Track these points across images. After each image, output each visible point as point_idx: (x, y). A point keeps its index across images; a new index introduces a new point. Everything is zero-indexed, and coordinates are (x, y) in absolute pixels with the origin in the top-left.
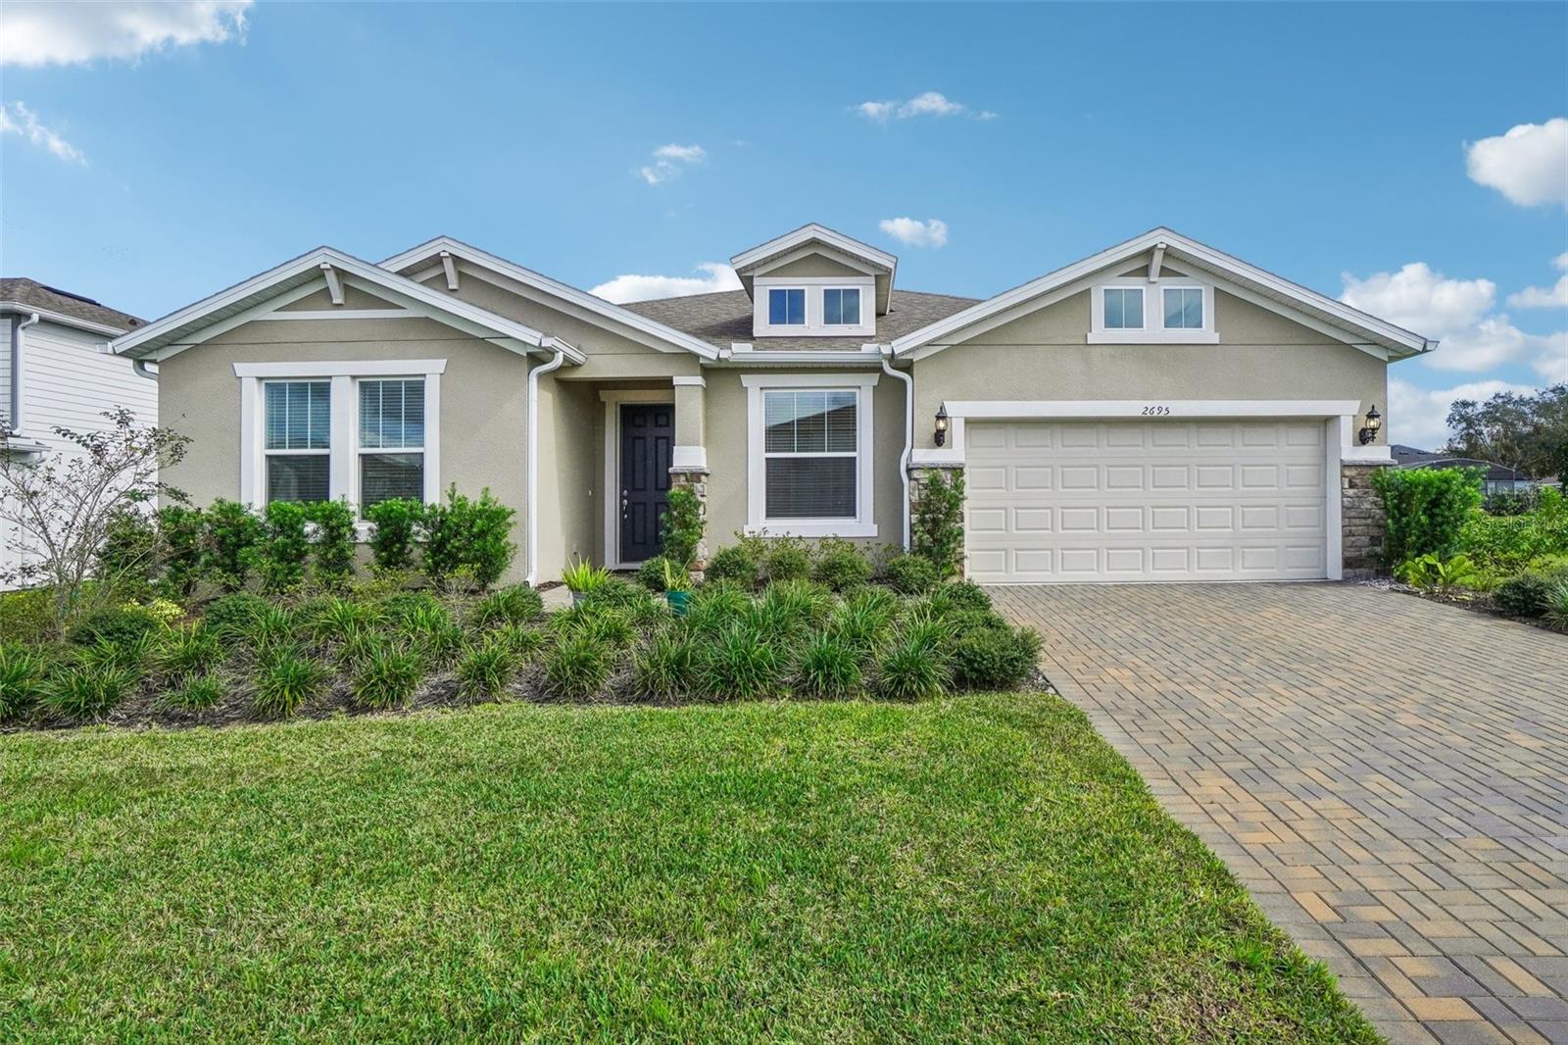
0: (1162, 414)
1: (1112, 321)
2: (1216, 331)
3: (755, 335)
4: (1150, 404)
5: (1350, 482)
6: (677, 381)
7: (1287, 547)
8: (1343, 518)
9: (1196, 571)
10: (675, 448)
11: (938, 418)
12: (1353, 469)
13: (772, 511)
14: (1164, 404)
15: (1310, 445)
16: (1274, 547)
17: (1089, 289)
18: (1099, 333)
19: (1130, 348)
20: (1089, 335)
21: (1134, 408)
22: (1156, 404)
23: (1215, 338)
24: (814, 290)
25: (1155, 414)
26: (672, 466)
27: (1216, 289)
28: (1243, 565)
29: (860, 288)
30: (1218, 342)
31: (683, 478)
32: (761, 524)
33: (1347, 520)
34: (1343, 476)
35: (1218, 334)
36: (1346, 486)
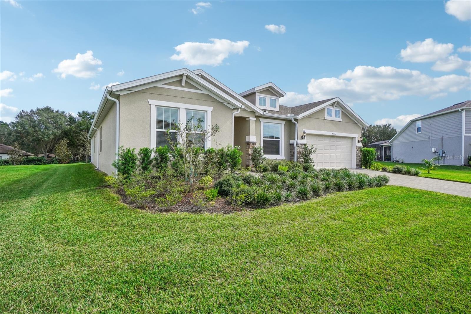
1: (328, 115)
7: (347, 162)
10: (250, 136)
11: (304, 133)
17: (325, 108)
19: (330, 121)
20: (325, 117)
21: (330, 133)
22: (333, 133)
24: (268, 98)
27: (342, 110)
29: (276, 100)
30: (342, 121)
36: (357, 151)
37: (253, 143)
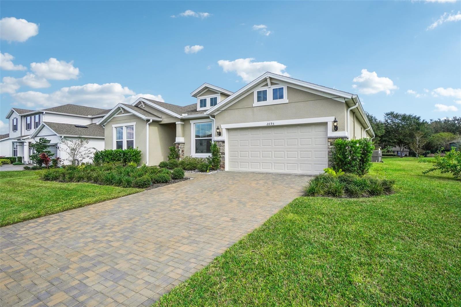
0: (272, 125)
1: (259, 100)
2: (288, 99)
3: (197, 110)
4: (269, 122)
5: (331, 143)
6: (177, 123)
7: (315, 164)
8: (328, 155)
9: (286, 170)
10: (176, 138)
11: (217, 129)
12: (332, 139)
13: (197, 152)
14: (273, 122)
15: (323, 132)
16: (311, 164)
17: (253, 92)
18: (256, 103)
19: (264, 107)
20: (253, 104)
21: (264, 124)
22: (270, 122)
23: (287, 101)
24: (208, 98)
25: (270, 125)
26: (175, 142)
27: (287, 86)
28: (300, 169)
29: (217, 97)
30: (288, 102)
31: (177, 144)
32: (194, 155)
33: (329, 156)
34: (328, 142)
35: (288, 100)
36: (329, 145)
37: (178, 143)
